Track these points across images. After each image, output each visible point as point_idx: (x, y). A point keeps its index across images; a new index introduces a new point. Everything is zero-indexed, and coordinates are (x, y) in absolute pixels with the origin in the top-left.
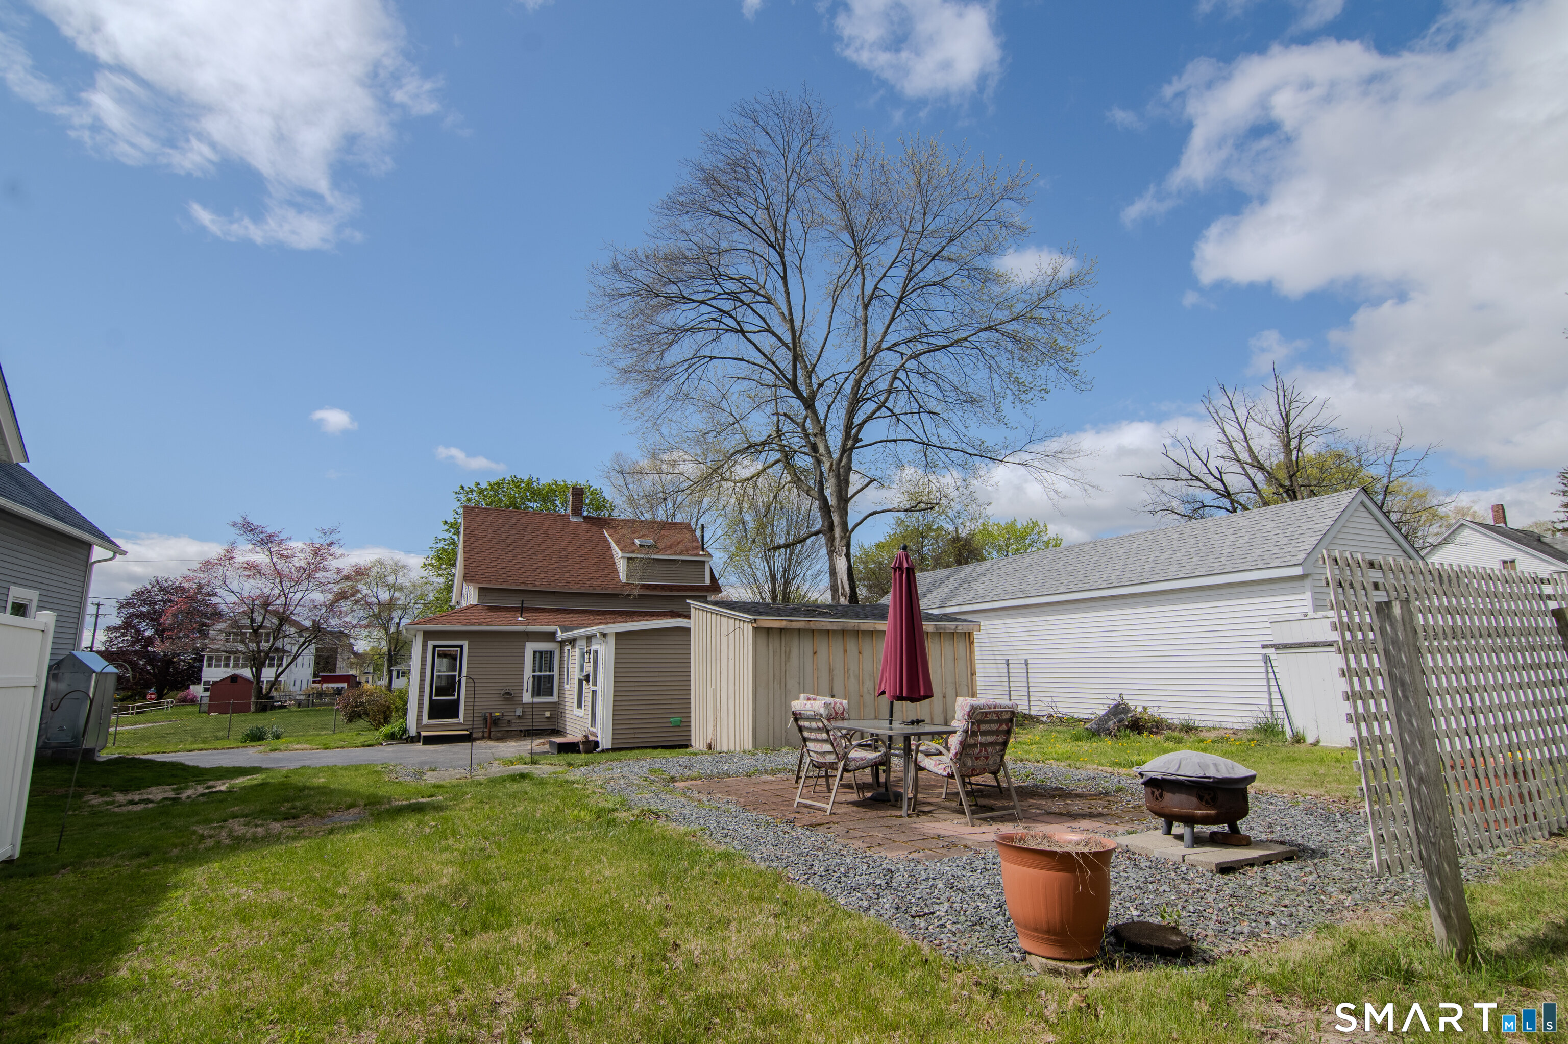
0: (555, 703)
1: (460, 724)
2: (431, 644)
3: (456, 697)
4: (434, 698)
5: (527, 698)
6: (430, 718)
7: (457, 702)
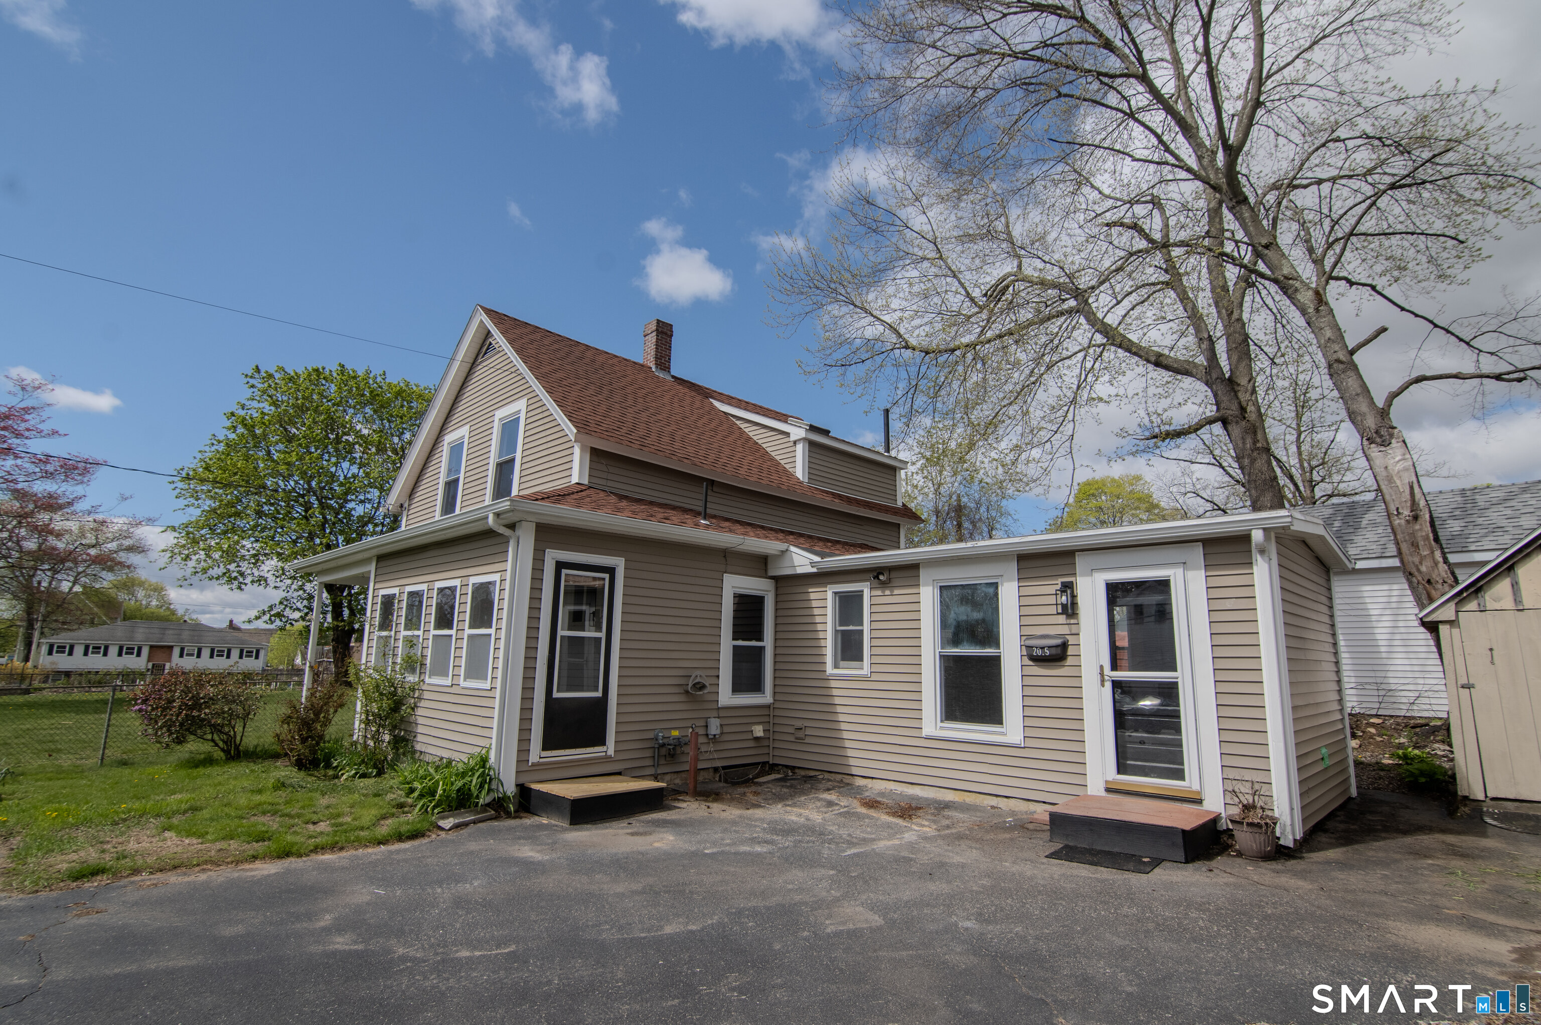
0: (768, 707)
1: (607, 759)
2: (552, 556)
3: (599, 694)
4: (556, 695)
5: (726, 696)
6: (545, 748)
7: (601, 704)
